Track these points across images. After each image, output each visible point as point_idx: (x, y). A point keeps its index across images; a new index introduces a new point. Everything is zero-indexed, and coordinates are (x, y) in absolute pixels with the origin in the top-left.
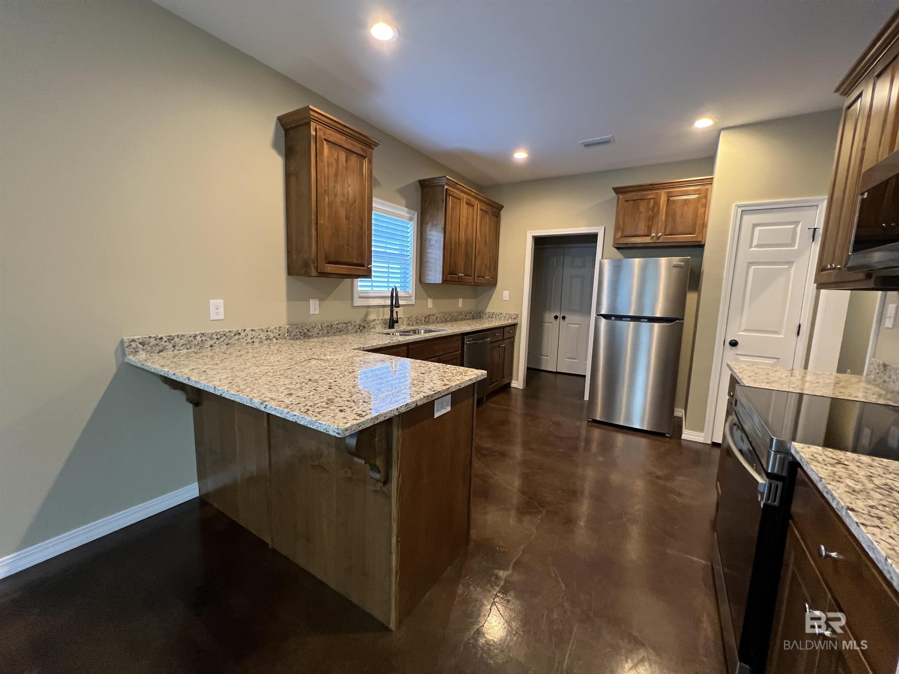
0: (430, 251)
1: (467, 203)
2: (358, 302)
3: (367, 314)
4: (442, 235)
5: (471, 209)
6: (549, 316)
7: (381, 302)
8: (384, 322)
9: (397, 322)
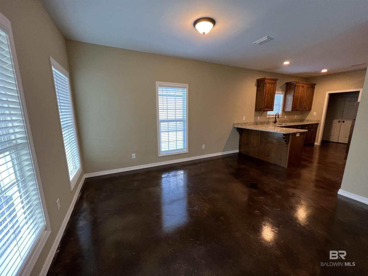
0: (288, 102)
1: (302, 87)
2: (267, 117)
3: (269, 120)
4: (293, 98)
5: (303, 88)
6: (336, 121)
7: (273, 117)
8: (273, 122)
9: (276, 122)
